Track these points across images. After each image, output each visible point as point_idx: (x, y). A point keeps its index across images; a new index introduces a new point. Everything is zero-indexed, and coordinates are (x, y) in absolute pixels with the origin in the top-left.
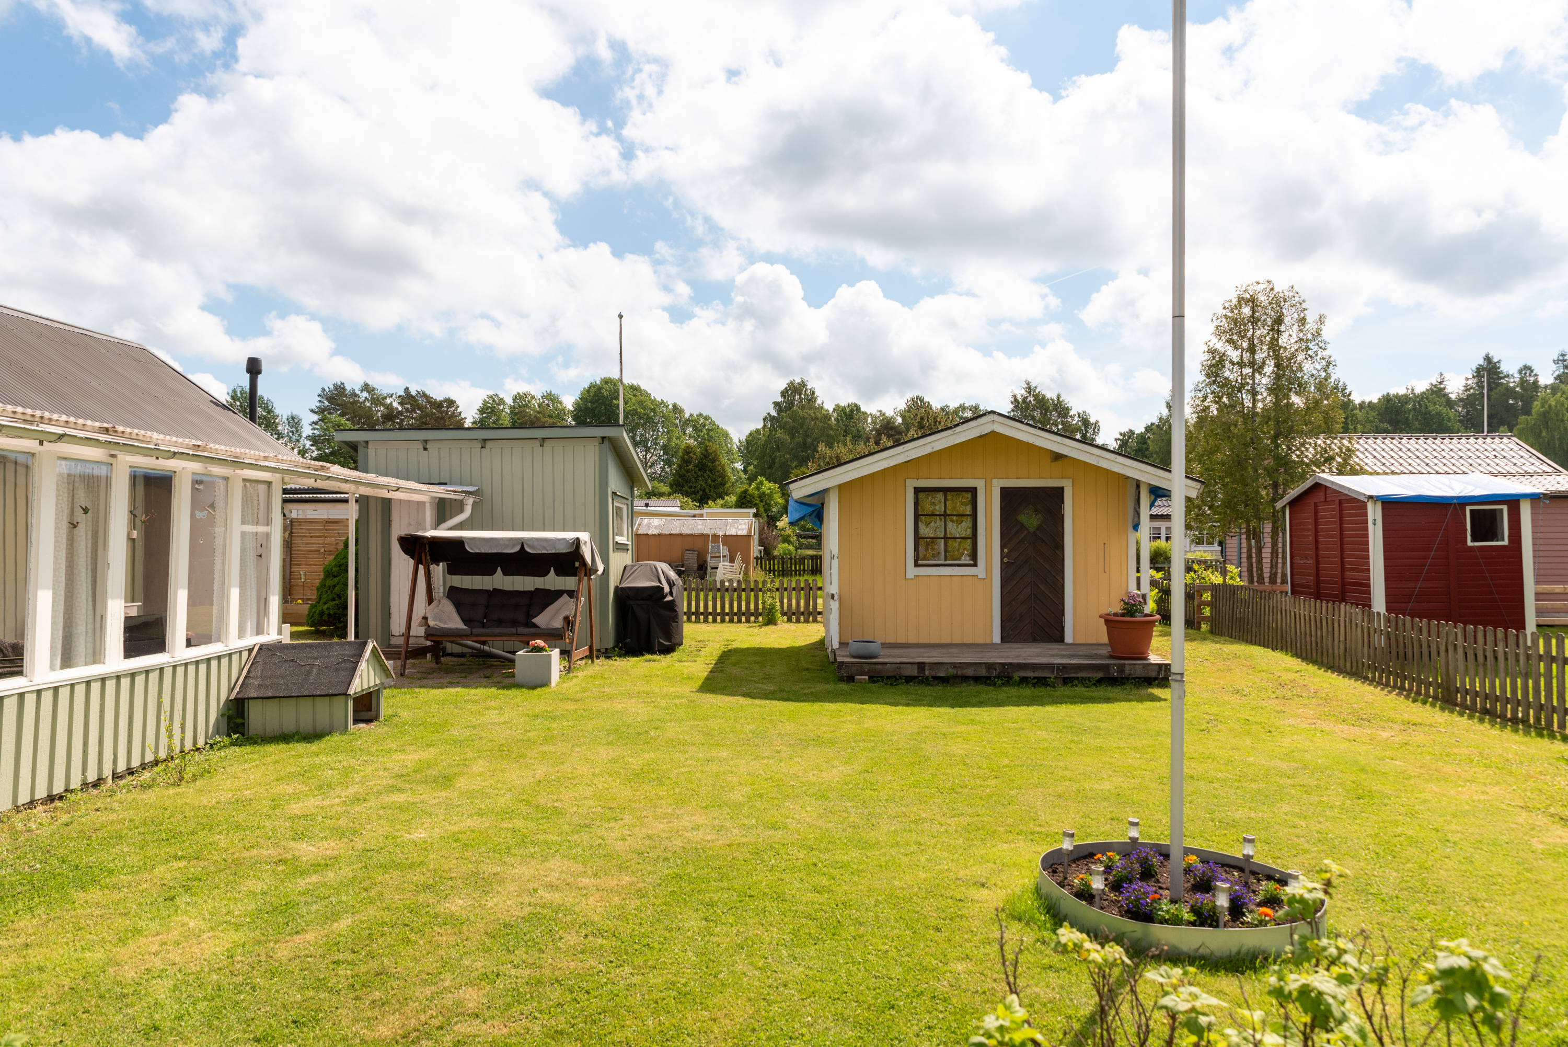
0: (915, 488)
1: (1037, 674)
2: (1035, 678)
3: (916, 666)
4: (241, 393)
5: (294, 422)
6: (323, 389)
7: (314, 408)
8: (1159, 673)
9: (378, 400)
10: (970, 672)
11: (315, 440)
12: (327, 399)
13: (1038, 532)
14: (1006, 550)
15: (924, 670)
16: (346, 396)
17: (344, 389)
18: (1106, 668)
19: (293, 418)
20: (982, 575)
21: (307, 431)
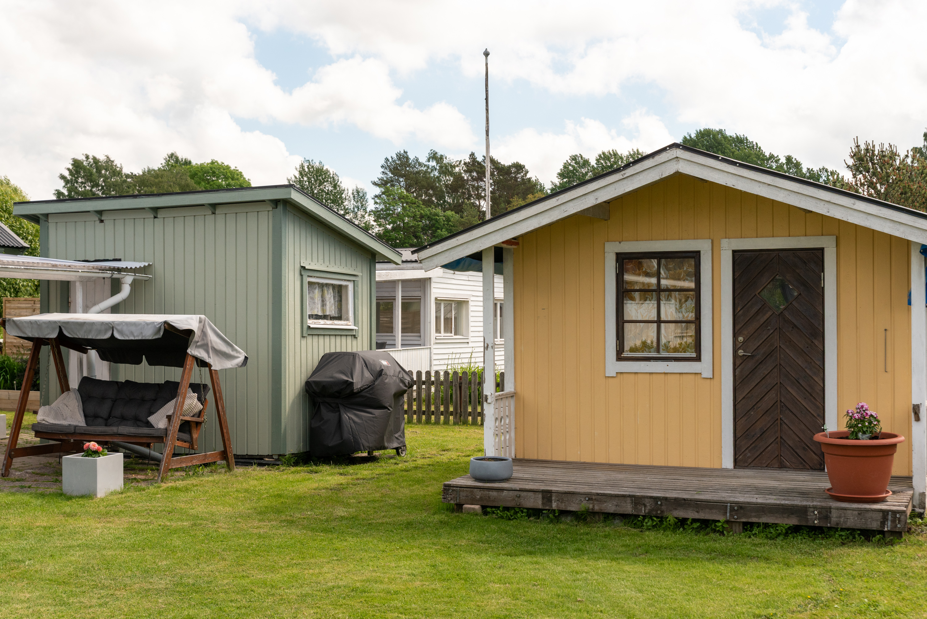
0: (618, 254)
1: (702, 515)
2: (694, 521)
3: (540, 496)
4: (308, 167)
5: (359, 196)
6: (387, 160)
7: (376, 180)
8: (883, 523)
9: (446, 169)
10: (610, 507)
11: (377, 215)
12: (390, 170)
13: (786, 313)
14: (741, 339)
15: (550, 500)
16: (409, 166)
17: (408, 158)
18: (802, 511)
19: (358, 192)
20: (707, 373)
21: (371, 206)
